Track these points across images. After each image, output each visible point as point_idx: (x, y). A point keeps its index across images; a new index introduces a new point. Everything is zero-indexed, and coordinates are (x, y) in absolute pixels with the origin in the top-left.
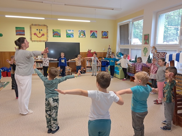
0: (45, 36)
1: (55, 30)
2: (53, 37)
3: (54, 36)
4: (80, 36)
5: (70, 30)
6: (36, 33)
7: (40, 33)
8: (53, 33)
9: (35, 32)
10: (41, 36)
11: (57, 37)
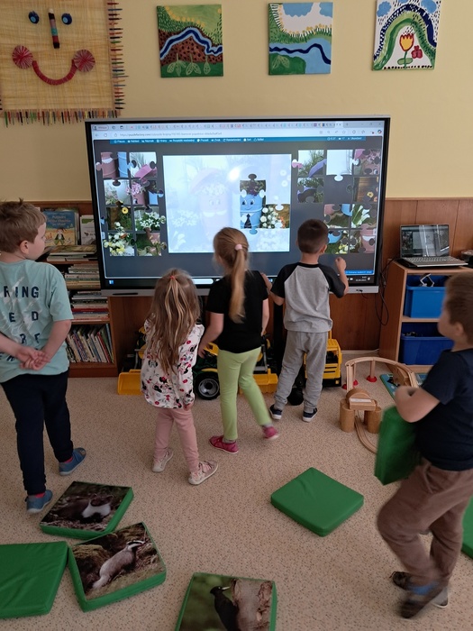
0: (102, 68)
1: (174, 17)
2: (164, 74)
3: (171, 68)
4: (386, 59)
5: (302, 10)
6: (31, 49)
7: (56, 45)
8: (163, 37)
9: (22, 42)
10: (70, 76)
11: (194, 75)
